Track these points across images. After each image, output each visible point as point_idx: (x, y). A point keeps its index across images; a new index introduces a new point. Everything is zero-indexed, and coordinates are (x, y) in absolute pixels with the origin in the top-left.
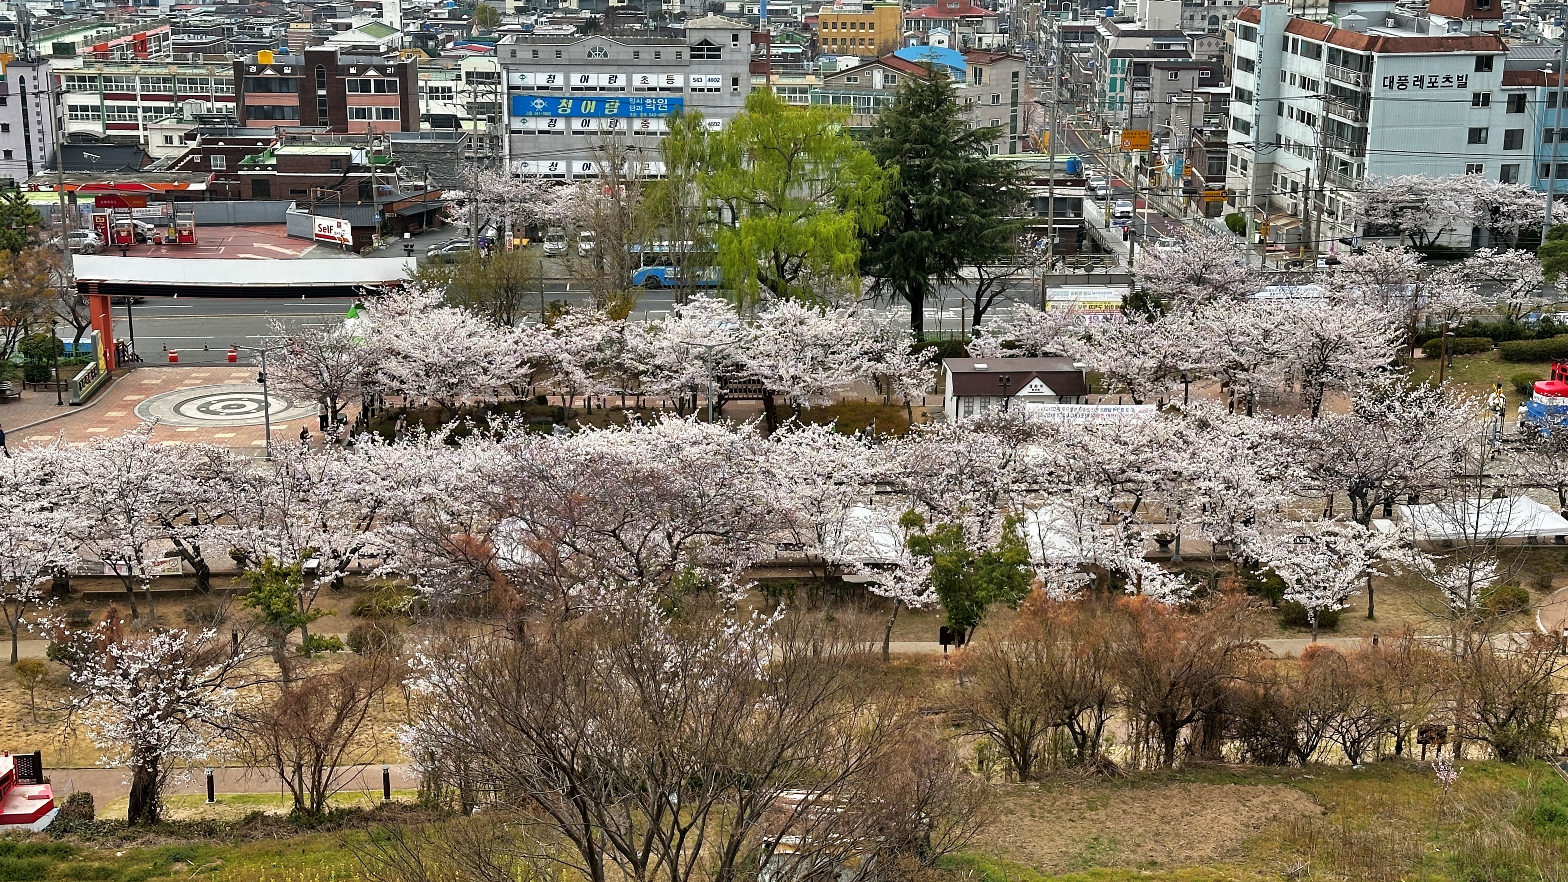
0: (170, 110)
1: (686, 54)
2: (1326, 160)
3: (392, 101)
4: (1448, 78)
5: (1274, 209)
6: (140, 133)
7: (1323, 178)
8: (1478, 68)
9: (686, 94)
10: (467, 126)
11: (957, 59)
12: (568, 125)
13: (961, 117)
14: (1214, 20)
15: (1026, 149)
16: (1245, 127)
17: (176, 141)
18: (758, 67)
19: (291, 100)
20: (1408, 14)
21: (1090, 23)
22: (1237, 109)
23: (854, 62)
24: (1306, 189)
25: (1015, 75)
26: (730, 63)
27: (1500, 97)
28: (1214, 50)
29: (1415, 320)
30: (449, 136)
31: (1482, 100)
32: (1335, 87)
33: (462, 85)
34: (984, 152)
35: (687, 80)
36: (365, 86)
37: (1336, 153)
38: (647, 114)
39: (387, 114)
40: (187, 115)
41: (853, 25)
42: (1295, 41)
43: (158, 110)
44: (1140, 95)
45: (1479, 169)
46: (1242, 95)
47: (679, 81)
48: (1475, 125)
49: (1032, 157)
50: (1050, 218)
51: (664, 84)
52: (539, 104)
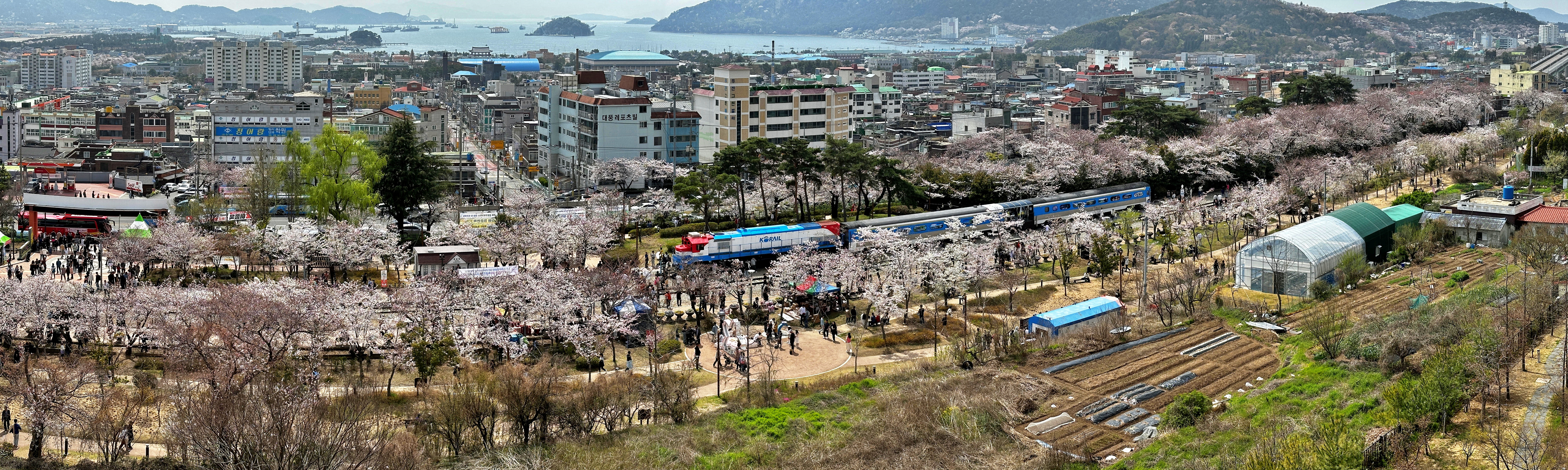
0: (68, 132)
1: (295, 108)
2: (581, 153)
3: (163, 128)
4: (629, 116)
5: (560, 174)
6: (55, 141)
7: (580, 160)
8: (641, 111)
9: (294, 126)
10: (195, 140)
11: (418, 111)
12: (241, 140)
13: (417, 136)
14: (529, 92)
15: (448, 150)
16: (545, 138)
17: (69, 145)
18: (326, 114)
19: (119, 128)
20: (611, 89)
21: (475, 93)
22: (541, 130)
23: (370, 111)
24: (573, 165)
25: (443, 117)
26: (314, 112)
27: (651, 123)
28: (530, 105)
29: (624, 221)
30: (187, 145)
31: (645, 124)
32: (582, 120)
33: (194, 122)
34: (430, 152)
35: (294, 120)
36: (151, 122)
37: (585, 149)
38: (277, 134)
39: (160, 134)
40: (75, 134)
41: (369, 95)
42: (564, 101)
43: (63, 132)
44: (498, 125)
45: (645, 154)
46: (542, 124)
47: (291, 120)
48: (642, 136)
49: (451, 153)
50: (461, 181)
51: (284, 122)
52: (228, 131)
